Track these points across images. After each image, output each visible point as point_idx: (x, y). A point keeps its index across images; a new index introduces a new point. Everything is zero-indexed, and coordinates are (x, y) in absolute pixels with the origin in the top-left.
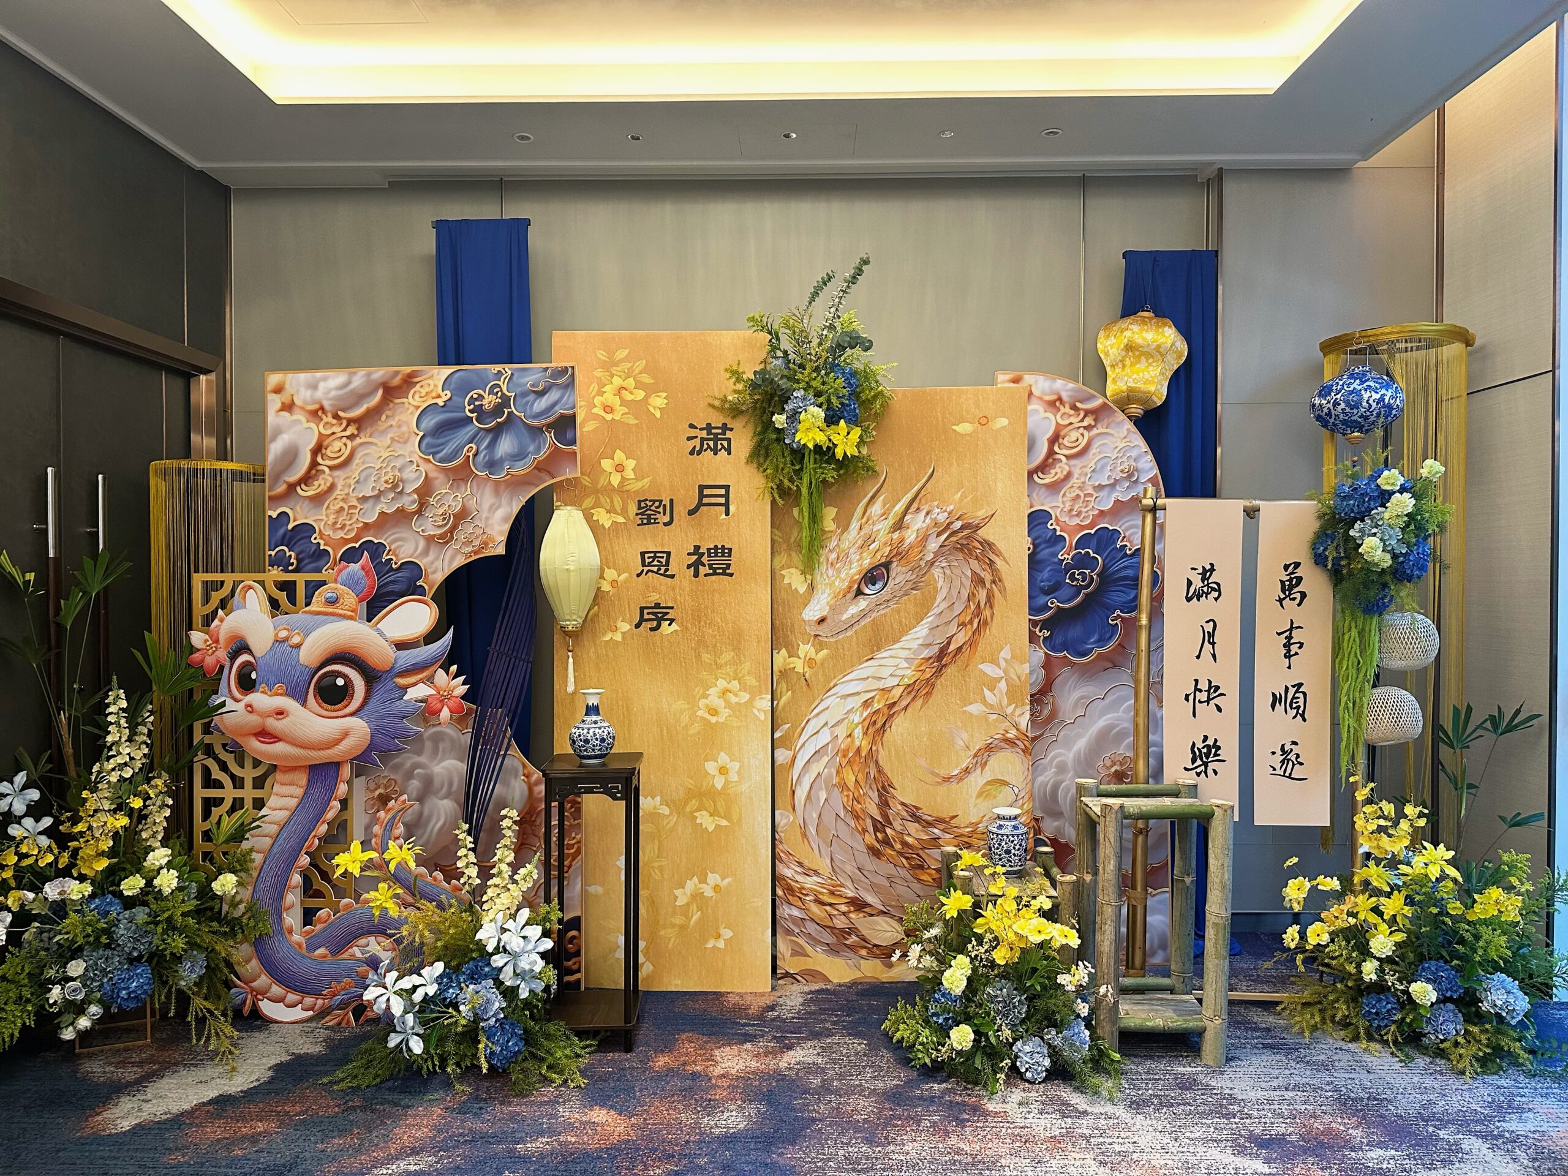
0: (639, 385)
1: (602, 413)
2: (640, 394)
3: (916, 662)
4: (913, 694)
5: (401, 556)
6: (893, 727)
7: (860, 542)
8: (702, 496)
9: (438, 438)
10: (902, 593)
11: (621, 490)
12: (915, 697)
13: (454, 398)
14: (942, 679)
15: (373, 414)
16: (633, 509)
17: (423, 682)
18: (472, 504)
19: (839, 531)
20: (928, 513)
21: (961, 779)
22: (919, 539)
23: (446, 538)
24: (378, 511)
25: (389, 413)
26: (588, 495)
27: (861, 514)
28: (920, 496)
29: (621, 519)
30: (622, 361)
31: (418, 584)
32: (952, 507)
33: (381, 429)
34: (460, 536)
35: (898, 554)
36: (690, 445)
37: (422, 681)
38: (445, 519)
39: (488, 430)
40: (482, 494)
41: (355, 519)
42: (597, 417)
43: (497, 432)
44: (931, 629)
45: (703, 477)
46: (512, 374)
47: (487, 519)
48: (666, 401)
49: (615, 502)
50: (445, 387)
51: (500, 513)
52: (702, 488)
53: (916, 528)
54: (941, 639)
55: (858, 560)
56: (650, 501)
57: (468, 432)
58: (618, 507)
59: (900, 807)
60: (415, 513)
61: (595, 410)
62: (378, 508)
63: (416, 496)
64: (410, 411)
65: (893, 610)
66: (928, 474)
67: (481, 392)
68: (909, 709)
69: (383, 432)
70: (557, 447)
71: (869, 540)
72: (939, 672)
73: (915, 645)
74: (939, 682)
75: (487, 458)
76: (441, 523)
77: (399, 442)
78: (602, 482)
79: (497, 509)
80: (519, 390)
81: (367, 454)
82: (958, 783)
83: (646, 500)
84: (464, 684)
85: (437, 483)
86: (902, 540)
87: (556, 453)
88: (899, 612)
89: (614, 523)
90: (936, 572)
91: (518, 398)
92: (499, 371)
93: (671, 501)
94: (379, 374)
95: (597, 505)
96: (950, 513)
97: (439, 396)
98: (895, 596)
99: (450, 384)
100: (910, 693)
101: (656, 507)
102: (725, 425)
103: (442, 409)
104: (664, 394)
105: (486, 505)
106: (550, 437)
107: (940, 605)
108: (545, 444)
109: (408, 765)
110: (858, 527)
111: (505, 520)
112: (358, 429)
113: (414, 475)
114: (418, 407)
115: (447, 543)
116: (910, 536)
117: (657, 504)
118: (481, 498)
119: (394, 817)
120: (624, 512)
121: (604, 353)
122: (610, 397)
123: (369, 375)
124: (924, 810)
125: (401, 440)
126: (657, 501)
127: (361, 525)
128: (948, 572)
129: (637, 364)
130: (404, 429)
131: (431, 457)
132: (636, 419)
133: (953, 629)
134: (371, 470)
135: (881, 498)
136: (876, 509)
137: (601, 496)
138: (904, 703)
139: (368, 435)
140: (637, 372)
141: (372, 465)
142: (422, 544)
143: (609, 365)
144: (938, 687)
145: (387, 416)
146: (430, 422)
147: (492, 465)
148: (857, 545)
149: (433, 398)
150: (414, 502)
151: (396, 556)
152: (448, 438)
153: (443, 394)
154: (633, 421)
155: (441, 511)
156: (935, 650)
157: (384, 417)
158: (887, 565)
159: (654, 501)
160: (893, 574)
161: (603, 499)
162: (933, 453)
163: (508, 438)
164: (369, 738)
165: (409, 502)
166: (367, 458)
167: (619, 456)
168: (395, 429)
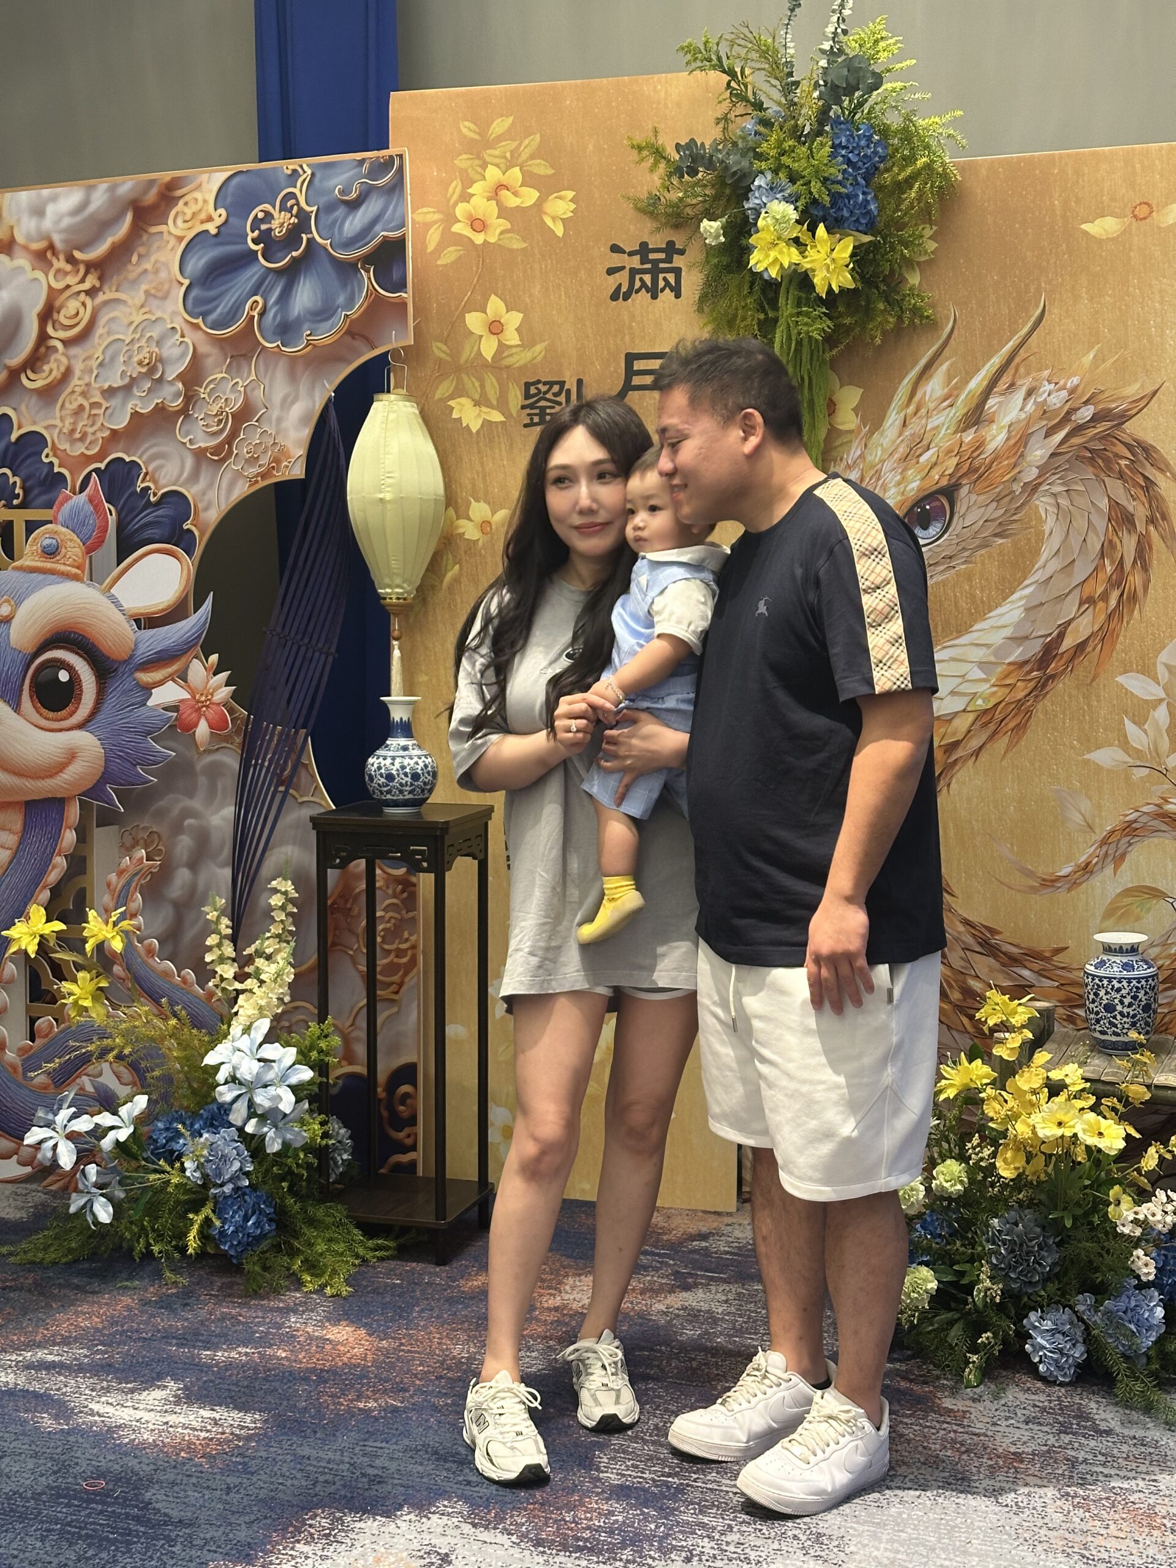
0: (529, 180)
1: (467, 232)
2: (531, 196)
3: (1000, 669)
4: (992, 727)
5: (162, 482)
6: (953, 786)
7: (902, 450)
8: (630, 372)
9: (210, 289)
10: (977, 542)
11: (497, 366)
12: (995, 733)
13: (231, 219)
14: (1046, 702)
15: (121, 253)
16: (516, 397)
17: (174, 680)
18: (258, 394)
19: (865, 430)
20: (1030, 393)
21: (1075, 884)
22: (1012, 442)
23: (220, 454)
24: (129, 411)
25: (141, 250)
26: (443, 376)
27: (905, 398)
28: (1017, 360)
29: (497, 417)
30: (500, 138)
31: (185, 527)
32: (1076, 380)
33: (132, 276)
34: (242, 449)
35: (972, 470)
36: (612, 282)
37: (171, 678)
38: (220, 421)
39: (279, 272)
40: (271, 380)
41: (99, 424)
42: (459, 239)
43: (291, 274)
44: (1028, 610)
45: (633, 340)
46: (313, 174)
47: (279, 420)
48: (573, 206)
49: (488, 388)
50: (219, 204)
51: (297, 410)
52: (630, 358)
53: (1006, 420)
54: (1046, 629)
55: (899, 484)
56: (545, 383)
57: (252, 276)
58: (493, 393)
59: (961, 928)
60: (178, 413)
61: (457, 228)
62: (130, 406)
63: (180, 385)
64: (170, 246)
65: (958, 574)
66: (1033, 319)
67: (267, 207)
68: (984, 756)
69: (135, 282)
70: (378, 296)
71: (918, 446)
72: (1041, 687)
73: (997, 638)
74: (1040, 706)
75: (279, 318)
76: (215, 429)
77: (155, 297)
78: (466, 354)
79: (293, 403)
80: (323, 200)
81: (112, 320)
82: (1069, 890)
83: (539, 382)
84: (228, 684)
85: (209, 362)
86: (980, 445)
87: (376, 305)
88: (969, 577)
89: (487, 423)
90: (1042, 503)
91: (321, 215)
92: (295, 171)
93: (580, 382)
94: (127, 185)
95: (459, 392)
96: (1072, 391)
97: (210, 219)
98: (964, 549)
99: (225, 198)
100: (985, 725)
101: (555, 395)
102: (671, 244)
103: (214, 240)
104: (570, 194)
105: (277, 397)
106: (367, 277)
107: (1046, 563)
108: (361, 292)
109: (175, 812)
110: (899, 423)
111: (304, 420)
112: (101, 278)
113: (176, 351)
114: (180, 239)
115: (223, 461)
116: (996, 437)
117: (556, 388)
118: (271, 386)
119: (128, 884)
120: (502, 405)
121: (472, 126)
122: (480, 203)
123: (112, 189)
124: (1006, 935)
125: (160, 294)
126: (556, 383)
127: (107, 433)
128: (1064, 502)
129: (526, 142)
130: (163, 275)
131: (200, 321)
132: (524, 240)
133: (1070, 608)
134: (119, 344)
135: (945, 367)
136: (934, 387)
137: (464, 376)
138: (975, 743)
139: (114, 289)
140: (524, 156)
141: (121, 337)
142: (189, 462)
143: (478, 148)
144: (1039, 714)
145: (140, 256)
146: (199, 262)
147: (286, 330)
148: (897, 456)
149: (202, 222)
150: (177, 395)
151: (155, 482)
152: (223, 288)
153: (215, 215)
154: (517, 244)
155: (215, 409)
156: (1035, 648)
157: (135, 258)
158: (950, 492)
159: (551, 384)
160: (961, 507)
161: (471, 383)
162: (1043, 279)
163: (308, 284)
164: (103, 763)
165: (171, 396)
166: (114, 326)
167: (495, 305)
168: (150, 277)
